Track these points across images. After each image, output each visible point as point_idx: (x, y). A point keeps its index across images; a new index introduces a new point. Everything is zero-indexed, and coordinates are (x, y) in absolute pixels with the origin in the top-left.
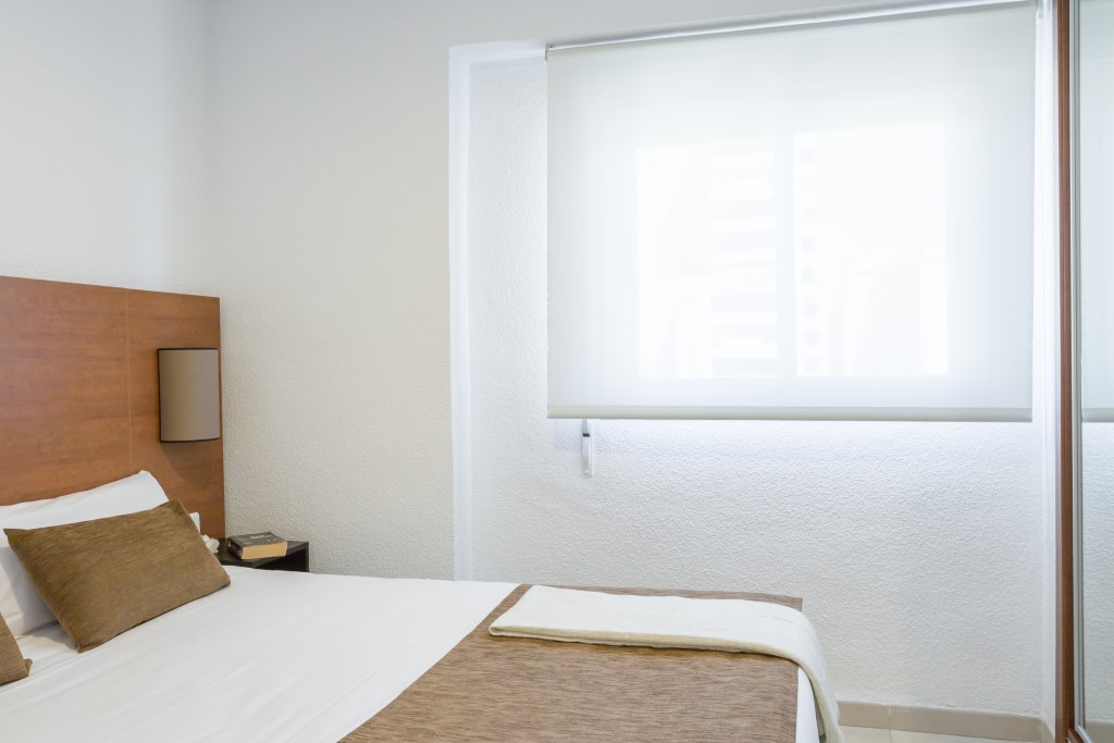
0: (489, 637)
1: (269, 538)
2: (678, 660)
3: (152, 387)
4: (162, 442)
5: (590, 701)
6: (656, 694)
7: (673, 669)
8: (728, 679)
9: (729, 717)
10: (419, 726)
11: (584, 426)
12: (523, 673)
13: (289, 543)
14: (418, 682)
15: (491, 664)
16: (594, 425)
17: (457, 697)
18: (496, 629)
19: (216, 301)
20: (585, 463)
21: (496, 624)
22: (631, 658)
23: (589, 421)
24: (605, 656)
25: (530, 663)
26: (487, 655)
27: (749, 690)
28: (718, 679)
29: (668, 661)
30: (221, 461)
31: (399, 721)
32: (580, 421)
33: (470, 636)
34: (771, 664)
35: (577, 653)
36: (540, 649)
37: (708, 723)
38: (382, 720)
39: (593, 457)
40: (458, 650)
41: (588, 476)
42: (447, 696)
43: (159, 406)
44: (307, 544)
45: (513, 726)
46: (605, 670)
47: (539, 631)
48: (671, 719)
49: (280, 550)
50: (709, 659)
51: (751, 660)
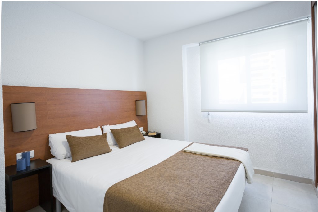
0: (183, 152)
1: (154, 132)
2: (217, 159)
3: (135, 107)
4: (137, 115)
5: (196, 165)
6: (209, 165)
7: (215, 161)
8: (224, 164)
9: (222, 171)
10: (164, 167)
11: (208, 113)
12: (186, 159)
13: (156, 133)
14: (167, 159)
15: (181, 157)
16: (210, 113)
17: (173, 162)
18: (185, 150)
19: (146, 92)
20: (209, 120)
21: (185, 149)
22: (207, 158)
23: (209, 112)
24: (203, 157)
25: (188, 157)
26: (182, 155)
27: (228, 166)
28: (223, 164)
29: (214, 159)
30: (147, 119)
31: (161, 165)
32: (208, 112)
33: (180, 151)
34: (235, 162)
35: (198, 156)
36: (191, 155)
37: (217, 172)
38: (159, 165)
39: (210, 119)
40: (177, 154)
41: (209, 122)
42: (171, 162)
43: (136, 109)
44: (160, 133)
45: (180, 169)
46: (201, 160)
47: (192, 151)
48: (210, 171)
49: (155, 134)
50: (222, 159)
51: (231, 161)
